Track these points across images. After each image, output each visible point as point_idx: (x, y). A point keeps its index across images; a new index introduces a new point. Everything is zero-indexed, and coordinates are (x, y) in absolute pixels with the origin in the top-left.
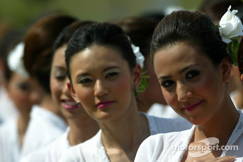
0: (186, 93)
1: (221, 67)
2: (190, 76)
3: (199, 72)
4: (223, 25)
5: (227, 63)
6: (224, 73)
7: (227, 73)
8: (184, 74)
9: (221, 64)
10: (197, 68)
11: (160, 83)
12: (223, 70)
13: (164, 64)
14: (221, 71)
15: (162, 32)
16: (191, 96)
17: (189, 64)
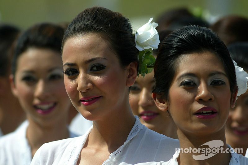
0: (87, 83)
1: (128, 70)
2: (95, 68)
3: (105, 66)
4: (140, 32)
5: (134, 69)
6: (129, 77)
7: (131, 78)
8: (89, 65)
9: (129, 67)
10: (104, 62)
11: (64, 71)
12: (128, 74)
13: (73, 51)
14: (127, 73)
15: (79, 20)
16: (91, 88)
17: (97, 56)
